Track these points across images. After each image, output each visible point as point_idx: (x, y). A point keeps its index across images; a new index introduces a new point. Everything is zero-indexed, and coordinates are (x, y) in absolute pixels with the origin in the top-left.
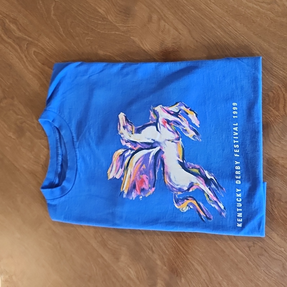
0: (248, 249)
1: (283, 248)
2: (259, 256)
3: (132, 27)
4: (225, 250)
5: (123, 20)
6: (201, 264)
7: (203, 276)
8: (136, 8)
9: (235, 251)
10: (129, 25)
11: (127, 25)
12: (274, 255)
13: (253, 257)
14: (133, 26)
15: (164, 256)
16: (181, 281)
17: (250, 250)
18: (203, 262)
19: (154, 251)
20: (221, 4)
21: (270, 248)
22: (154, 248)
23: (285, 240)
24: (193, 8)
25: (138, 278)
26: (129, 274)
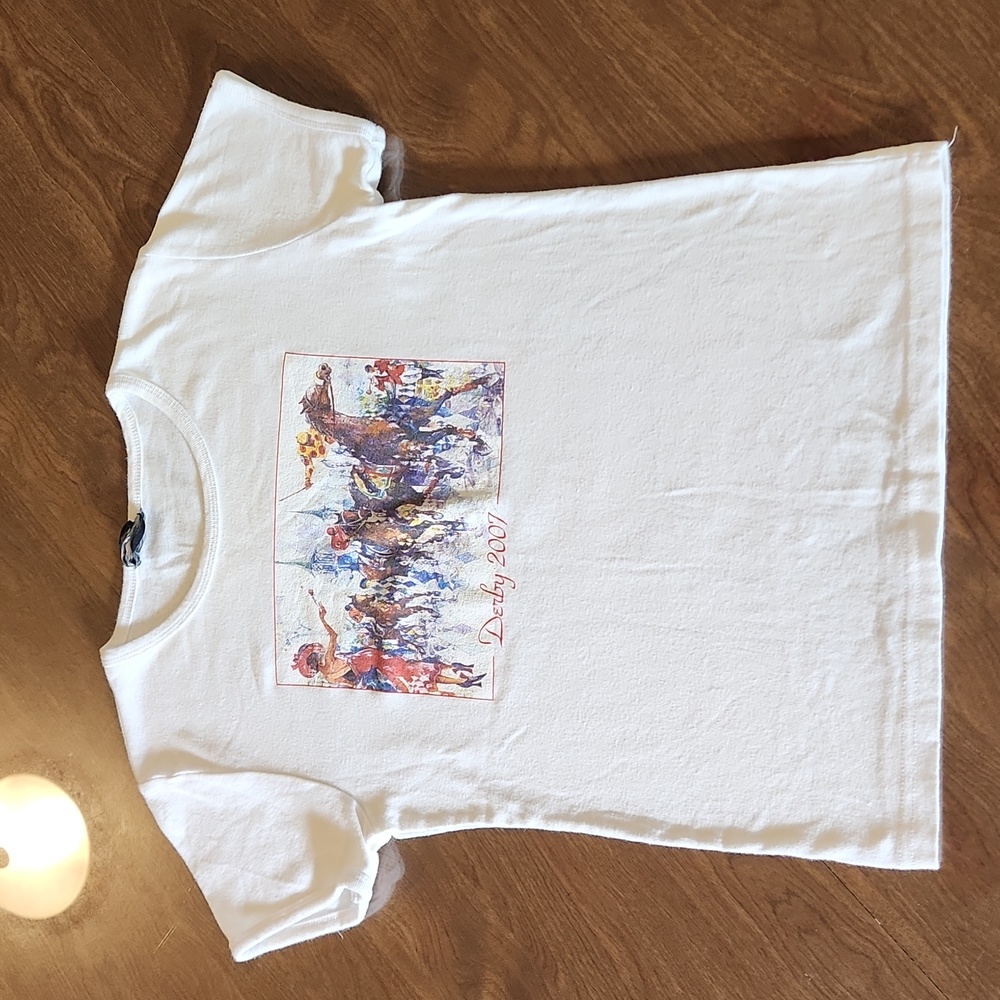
0: (770, 908)
1: (880, 919)
2: (803, 934)
3: (453, 152)
4: (697, 902)
5: (429, 127)
6: (622, 938)
7: (625, 975)
8: (472, 89)
9: (727, 909)
10: (446, 145)
11: (440, 144)
12: (849, 935)
13: (784, 937)
14: (458, 150)
15: (510, 900)
16: (555, 984)
17: (775, 913)
18: (627, 931)
19: (482, 882)
20: (744, 100)
21: (838, 915)
22: (479, 873)
23: (888, 895)
24: (653, 105)
25: (426, 959)
26: (401, 941)
